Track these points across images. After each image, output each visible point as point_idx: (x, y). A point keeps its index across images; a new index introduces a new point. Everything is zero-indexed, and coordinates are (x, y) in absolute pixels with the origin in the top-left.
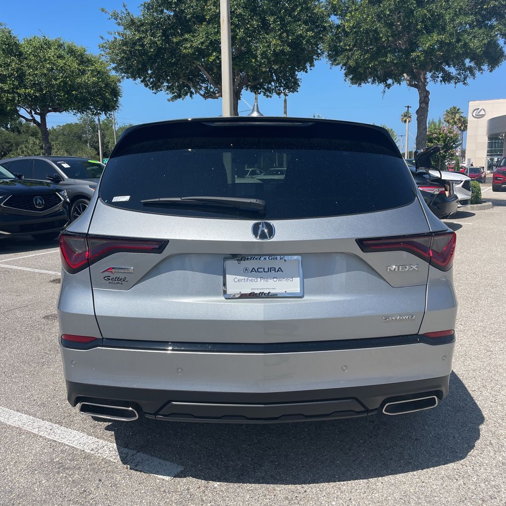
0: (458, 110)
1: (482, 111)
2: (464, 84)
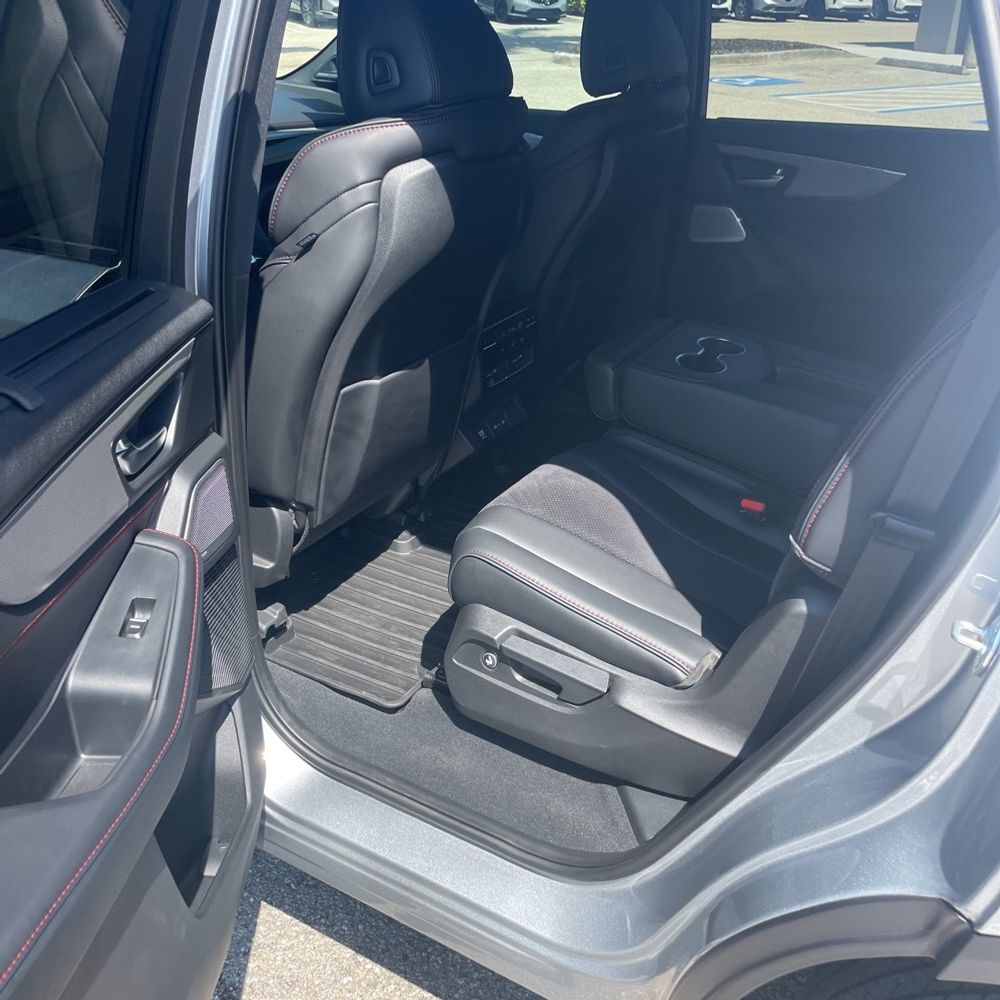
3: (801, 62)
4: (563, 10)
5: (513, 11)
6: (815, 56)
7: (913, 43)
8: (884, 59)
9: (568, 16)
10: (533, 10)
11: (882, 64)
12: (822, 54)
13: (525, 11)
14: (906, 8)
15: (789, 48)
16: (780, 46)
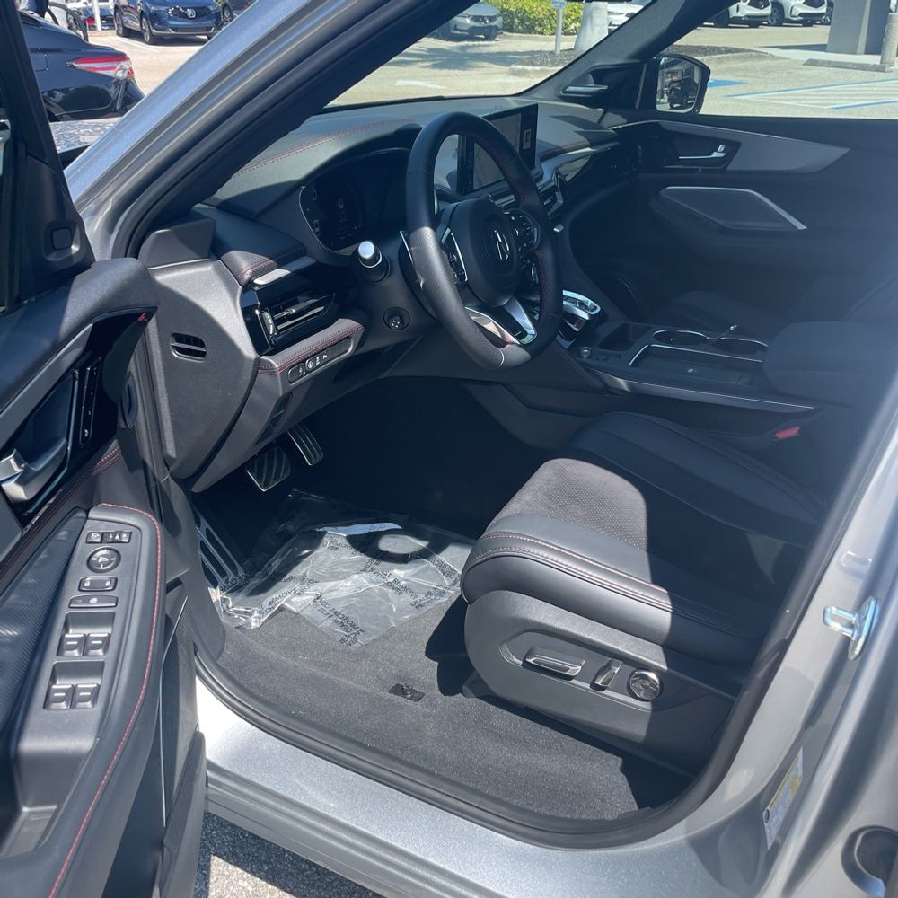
3: (734, 65)
4: (500, 26)
5: (456, 29)
6: (745, 59)
7: (825, 45)
8: (809, 60)
9: (504, 33)
10: (474, 28)
11: (808, 65)
12: (751, 57)
13: (466, 28)
14: (801, 15)
15: (721, 53)
16: (714, 51)
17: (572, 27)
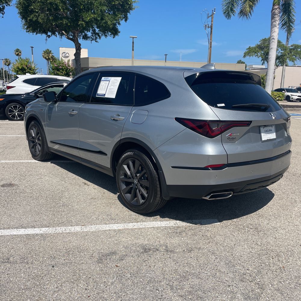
0: (50, 51)
1: (67, 54)
2: (96, 41)
17: (277, 99)
